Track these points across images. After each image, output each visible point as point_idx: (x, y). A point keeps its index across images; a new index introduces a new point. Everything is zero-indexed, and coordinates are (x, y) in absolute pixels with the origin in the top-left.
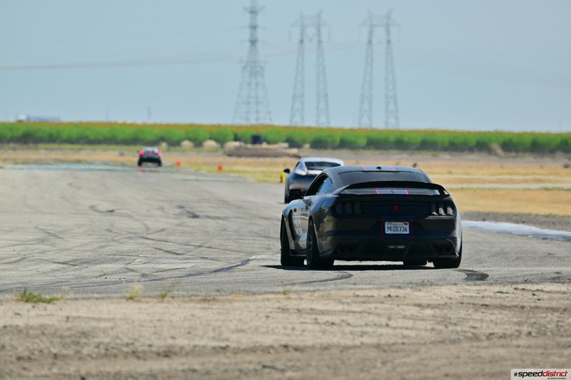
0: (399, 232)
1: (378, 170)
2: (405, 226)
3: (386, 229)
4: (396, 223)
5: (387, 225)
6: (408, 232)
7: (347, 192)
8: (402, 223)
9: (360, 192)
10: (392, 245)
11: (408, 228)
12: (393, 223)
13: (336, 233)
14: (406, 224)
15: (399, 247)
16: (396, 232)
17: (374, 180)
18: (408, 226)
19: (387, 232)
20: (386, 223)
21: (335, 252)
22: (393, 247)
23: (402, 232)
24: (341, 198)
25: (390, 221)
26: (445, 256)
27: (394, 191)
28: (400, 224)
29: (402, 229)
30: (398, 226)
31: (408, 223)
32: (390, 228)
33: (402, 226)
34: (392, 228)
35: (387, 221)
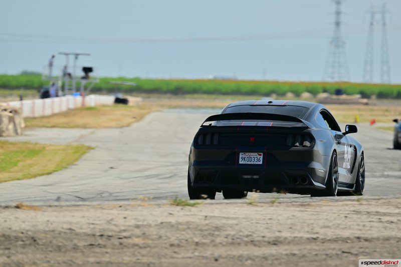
0: (252, 163)
2: (259, 157)
3: (240, 160)
4: (250, 154)
6: (261, 163)
8: (256, 154)
10: (247, 175)
11: (261, 159)
12: (247, 154)
14: (261, 155)
15: (255, 177)
16: (249, 163)
18: (262, 157)
19: (240, 163)
20: (241, 154)
22: (248, 177)
23: (255, 163)
25: (245, 151)
26: (302, 186)
28: (254, 155)
29: (256, 160)
30: (252, 157)
31: (262, 154)
32: (244, 159)
33: (255, 157)
34: (246, 159)
35: (242, 152)
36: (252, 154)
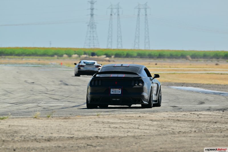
0: (116, 93)
2: (119, 91)
3: (111, 92)
4: (115, 89)
5: (112, 90)
6: (120, 93)
8: (118, 89)
10: (114, 99)
11: (120, 92)
14: (120, 90)
15: (118, 99)
16: (115, 93)
18: (121, 90)
19: (111, 93)
20: (111, 89)
23: (118, 93)
25: (113, 88)
35: (112, 88)
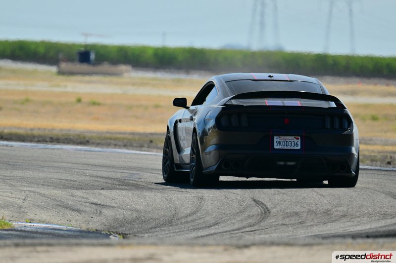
0: (289, 148)
1: (270, 78)
2: (296, 141)
3: (275, 144)
4: (286, 138)
5: (276, 139)
6: (299, 147)
7: (234, 102)
8: (293, 137)
9: (248, 103)
10: (281, 161)
11: (299, 143)
12: (282, 137)
13: (220, 147)
14: (298, 139)
15: (289, 163)
16: (285, 148)
17: (264, 90)
18: (299, 141)
19: (276, 147)
20: (275, 137)
21: (219, 168)
22: (282, 163)
23: (292, 148)
24: (227, 109)
25: (279, 135)
26: (339, 174)
27: (285, 102)
28: (290, 139)
29: (293, 145)
30: (289, 141)
31: (299, 137)
32: (279, 143)
33: (292, 141)
34: (281, 143)
35: (276, 135)
36: (288, 137)
